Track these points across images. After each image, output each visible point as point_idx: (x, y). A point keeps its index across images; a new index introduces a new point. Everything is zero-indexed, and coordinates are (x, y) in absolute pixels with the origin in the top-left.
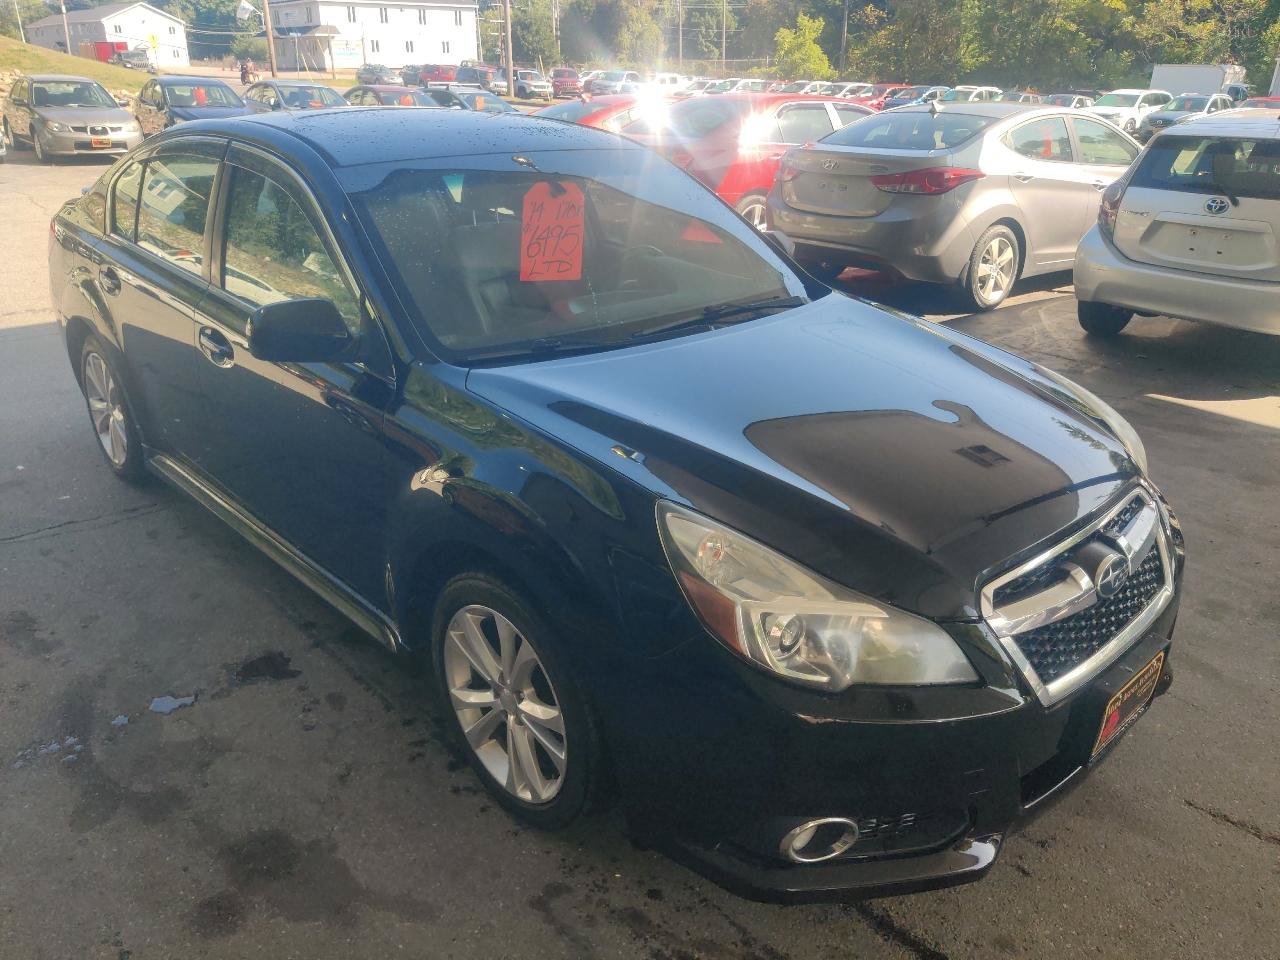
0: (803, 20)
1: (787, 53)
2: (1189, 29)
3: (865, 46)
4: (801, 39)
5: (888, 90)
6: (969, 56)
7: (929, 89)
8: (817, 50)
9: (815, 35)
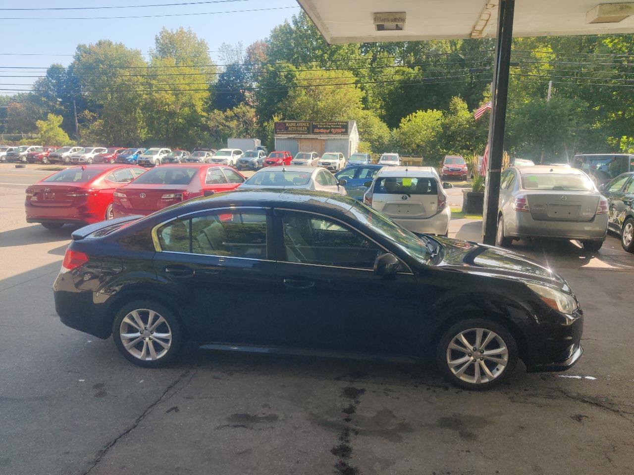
0: (51, 116)
1: (45, 132)
2: (227, 124)
3: (89, 129)
4: (52, 126)
5: (116, 151)
6: (143, 134)
7: (137, 150)
8: (61, 130)
9: (59, 124)
